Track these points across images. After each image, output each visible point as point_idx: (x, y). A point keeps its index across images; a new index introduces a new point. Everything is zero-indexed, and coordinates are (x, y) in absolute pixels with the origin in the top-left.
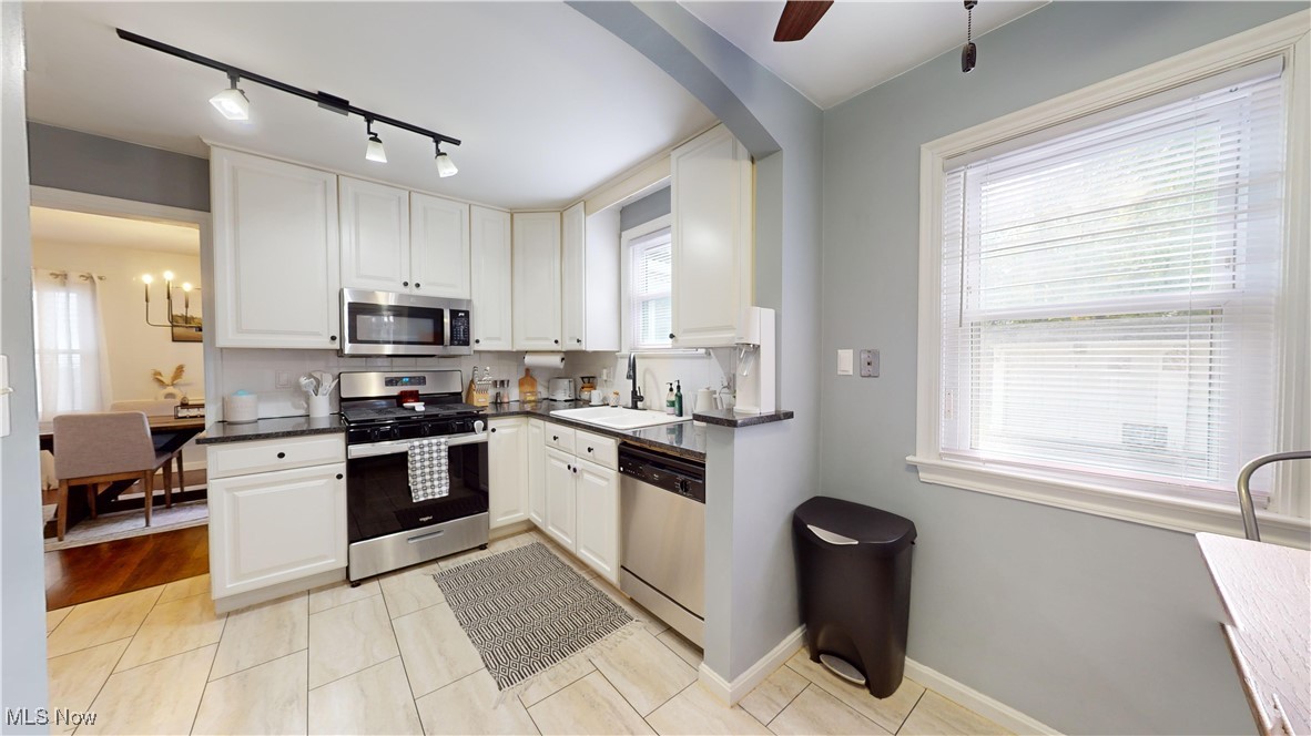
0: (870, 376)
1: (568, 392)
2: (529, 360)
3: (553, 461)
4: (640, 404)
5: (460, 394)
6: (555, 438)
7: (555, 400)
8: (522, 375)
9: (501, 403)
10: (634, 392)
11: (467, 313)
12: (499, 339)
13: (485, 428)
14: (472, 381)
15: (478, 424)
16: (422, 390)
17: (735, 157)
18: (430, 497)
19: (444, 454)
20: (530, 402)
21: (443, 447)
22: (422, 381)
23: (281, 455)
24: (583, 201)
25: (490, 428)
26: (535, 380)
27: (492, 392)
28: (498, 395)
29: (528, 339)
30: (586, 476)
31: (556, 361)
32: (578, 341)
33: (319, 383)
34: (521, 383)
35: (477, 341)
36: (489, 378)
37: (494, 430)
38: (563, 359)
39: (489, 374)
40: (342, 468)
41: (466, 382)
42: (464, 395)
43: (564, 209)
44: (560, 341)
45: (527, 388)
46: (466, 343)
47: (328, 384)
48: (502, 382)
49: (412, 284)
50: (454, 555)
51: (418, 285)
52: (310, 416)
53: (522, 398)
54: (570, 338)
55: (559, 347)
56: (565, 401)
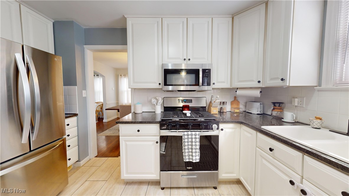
1: (259, 110)
2: (239, 92)
5: (205, 107)
7: (251, 113)
8: (233, 99)
9: (223, 112)
11: (210, 70)
12: (224, 82)
13: (218, 129)
14: (211, 102)
15: (215, 126)
16: (191, 105)
18: (191, 161)
19: (198, 140)
20: (237, 113)
22: (191, 101)
23: (139, 131)
25: (220, 128)
26: (239, 102)
27: (219, 107)
28: (221, 108)
29: (240, 82)
31: (257, 93)
32: (282, 80)
33: (158, 100)
34: (232, 103)
35: (214, 84)
36: (218, 101)
37: (222, 130)
38: (261, 92)
39: (218, 98)
40: (158, 139)
41: (208, 102)
42: (207, 108)
44: (261, 81)
45: (235, 106)
46: (209, 84)
47: (160, 101)
48: (224, 103)
49: (187, 59)
50: (202, 188)
51: (189, 60)
52: (156, 113)
53: (232, 111)
54: (272, 79)
55: (260, 85)
56: (258, 114)
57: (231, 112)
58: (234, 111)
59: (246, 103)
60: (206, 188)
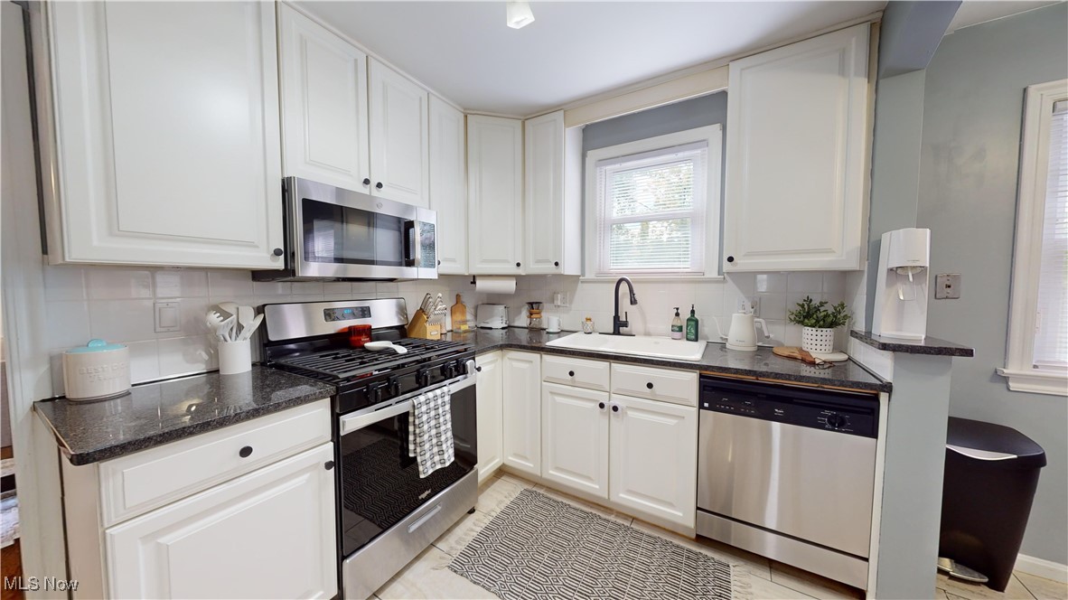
0: (947, 298)
1: (505, 319)
2: (479, 284)
3: (558, 399)
4: (622, 329)
6: (571, 374)
7: (491, 328)
8: (454, 301)
10: (616, 317)
11: (433, 226)
15: (470, 364)
17: (842, 72)
18: (438, 467)
19: (448, 407)
20: (465, 331)
21: (447, 398)
23: (246, 452)
24: (564, 108)
26: (464, 307)
29: (485, 261)
30: (631, 413)
31: (510, 286)
32: (557, 264)
34: (453, 310)
35: (439, 263)
37: (479, 369)
38: (517, 284)
40: (328, 452)
43: (529, 116)
44: (522, 264)
45: (459, 317)
49: (374, 182)
50: (449, 531)
51: (379, 185)
52: (221, 373)
53: (454, 328)
54: (538, 262)
55: (521, 271)
56: (503, 328)
57: (452, 331)
58: (460, 328)
59: (476, 308)
60: (457, 524)
